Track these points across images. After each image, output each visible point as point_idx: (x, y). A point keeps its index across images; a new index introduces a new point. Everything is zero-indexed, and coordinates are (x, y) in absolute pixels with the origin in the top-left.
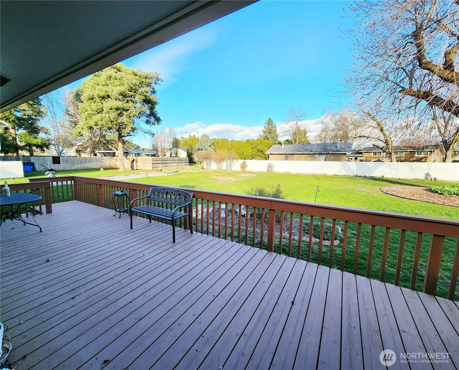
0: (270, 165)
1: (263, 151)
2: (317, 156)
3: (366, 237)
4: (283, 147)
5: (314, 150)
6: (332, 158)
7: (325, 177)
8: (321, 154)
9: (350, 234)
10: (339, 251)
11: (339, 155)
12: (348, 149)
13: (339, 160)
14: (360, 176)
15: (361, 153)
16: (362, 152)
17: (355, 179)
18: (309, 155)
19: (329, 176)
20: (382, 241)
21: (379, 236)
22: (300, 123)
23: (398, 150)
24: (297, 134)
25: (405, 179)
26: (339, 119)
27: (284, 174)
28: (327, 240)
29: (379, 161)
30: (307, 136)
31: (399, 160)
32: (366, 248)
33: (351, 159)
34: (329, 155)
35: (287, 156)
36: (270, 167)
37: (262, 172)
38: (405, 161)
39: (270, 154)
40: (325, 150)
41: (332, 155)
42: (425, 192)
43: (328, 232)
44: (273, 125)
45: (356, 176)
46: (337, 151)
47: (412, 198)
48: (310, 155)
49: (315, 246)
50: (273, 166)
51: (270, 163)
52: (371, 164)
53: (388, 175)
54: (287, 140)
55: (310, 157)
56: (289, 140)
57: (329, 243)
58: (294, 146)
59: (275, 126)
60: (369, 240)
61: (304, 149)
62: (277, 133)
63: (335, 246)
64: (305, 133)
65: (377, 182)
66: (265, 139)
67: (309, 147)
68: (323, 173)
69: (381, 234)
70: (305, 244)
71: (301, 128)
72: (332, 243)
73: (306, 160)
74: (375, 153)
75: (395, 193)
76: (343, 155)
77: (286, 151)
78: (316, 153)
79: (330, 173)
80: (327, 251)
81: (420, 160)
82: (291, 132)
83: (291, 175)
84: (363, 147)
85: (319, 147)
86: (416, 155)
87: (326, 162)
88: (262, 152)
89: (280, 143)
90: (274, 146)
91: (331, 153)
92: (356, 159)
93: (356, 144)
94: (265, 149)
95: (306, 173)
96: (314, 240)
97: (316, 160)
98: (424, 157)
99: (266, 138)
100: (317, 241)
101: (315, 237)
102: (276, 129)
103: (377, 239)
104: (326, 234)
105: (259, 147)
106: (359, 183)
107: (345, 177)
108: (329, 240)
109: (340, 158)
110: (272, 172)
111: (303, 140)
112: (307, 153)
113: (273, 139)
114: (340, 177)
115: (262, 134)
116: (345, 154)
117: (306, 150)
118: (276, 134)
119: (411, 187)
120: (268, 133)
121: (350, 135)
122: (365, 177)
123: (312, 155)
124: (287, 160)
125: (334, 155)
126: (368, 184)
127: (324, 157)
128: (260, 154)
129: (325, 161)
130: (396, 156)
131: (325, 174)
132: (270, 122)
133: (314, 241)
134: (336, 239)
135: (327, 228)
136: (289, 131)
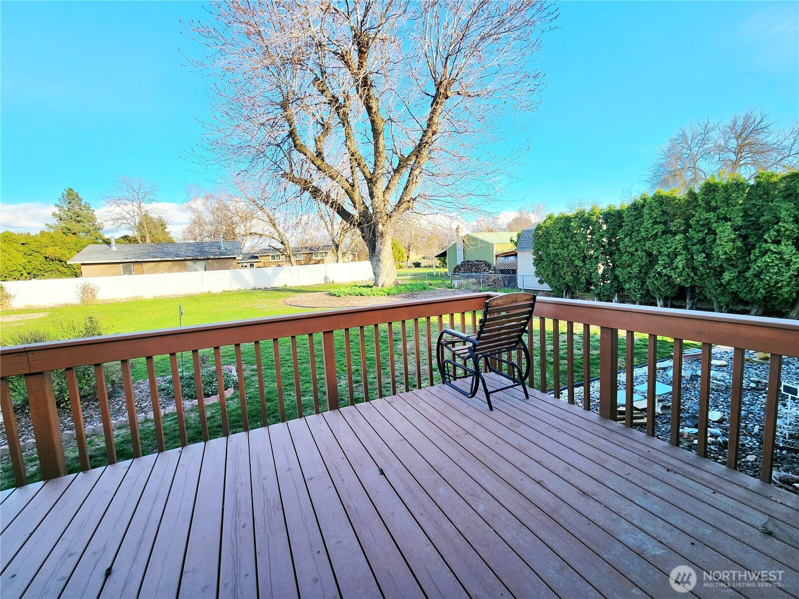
0: (87, 288)
1: (63, 258)
2: (190, 263)
3: (271, 369)
4: (114, 248)
5: (183, 254)
6: (216, 265)
7: (209, 296)
8: (197, 259)
9: (249, 372)
10: (233, 405)
11: (225, 260)
12: (236, 251)
13: (228, 268)
14: (259, 289)
15: (257, 257)
16: (258, 255)
17: (253, 294)
18: (175, 262)
19: (216, 295)
20: (289, 366)
21: (286, 361)
22: (146, 207)
23: (296, 251)
24: (145, 226)
25: (308, 286)
26: (217, 205)
27: (127, 302)
28: (212, 395)
29: (279, 266)
30: (167, 230)
31: (299, 263)
32: (271, 384)
33: (246, 266)
34: (210, 261)
35: (129, 266)
36: (87, 292)
37: (67, 305)
38: (305, 264)
39: (82, 264)
40: (202, 252)
41: (215, 261)
42: (326, 297)
43: (213, 381)
44: (83, 204)
45: (255, 289)
46: (221, 254)
47: (316, 306)
48: (178, 262)
49: (192, 415)
50: (96, 290)
51: (87, 284)
52: (269, 270)
53: (291, 284)
54: (125, 237)
55: (177, 267)
56: (129, 237)
57: (216, 398)
58: (142, 248)
59: (88, 208)
60: (274, 371)
61: (162, 252)
62: (98, 221)
63: (228, 400)
64: (163, 225)
65: (280, 293)
66: (64, 233)
67: (171, 249)
68: (206, 290)
69: (288, 358)
70: (171, 420)
71: (151, 215)
72: (222, 396)
73: (170, 270)
74: (273, 257)
75: (299, 304)
76: (232, 260)
77: (124, 257)
78: (188, 258)
79: (217, 289)
80: (213, 413)
81: (318, 262)
82: (129, 221)
83: (143, 302)
84: (257, 249)
85: (191, 248)
86: (314, 258)
87: (207, 272)
88: (60, 261)
89: (107, 242)
90: (91, 247)
91: (212, 257)
92: (252, 265)
93: (248, 245)
94: (68, 255)
95: (174, 295)
96: (188, 404)
97: (190, 271)
98: (321, 259)
99: (67, 231)
100: (196, 404)
101: (191, 398)
102: (92, 214)
103: (284, 365)
104: (210, 385)
105: (50, 251)
106: (259, 298)
107: (239, 292)
108: (216, 394)
109: (227, 266)
110: (96, 303)
111: (160, 237)
112: (170, 259)
113: (89, 234)
114: (233, 294)
115: (54, 221)
116: (235, 258)
117: (167, 254)
118: (96, 224)
119: (314, 294)
120: (71, 221)
121: (237, 231)
122: (266, 289)
123: (180, 262)
124: (131, 273)
125: (217, 260)
126: (270, 298)
127: (202, 264)
128: (56, 265)
129: (205, 270)
130: (296, 259)
131: (209, 292)
132: (71, 196)
133: (190, 406)
134: (228, 387)
135: (211, 375)
136: (125, 218)
